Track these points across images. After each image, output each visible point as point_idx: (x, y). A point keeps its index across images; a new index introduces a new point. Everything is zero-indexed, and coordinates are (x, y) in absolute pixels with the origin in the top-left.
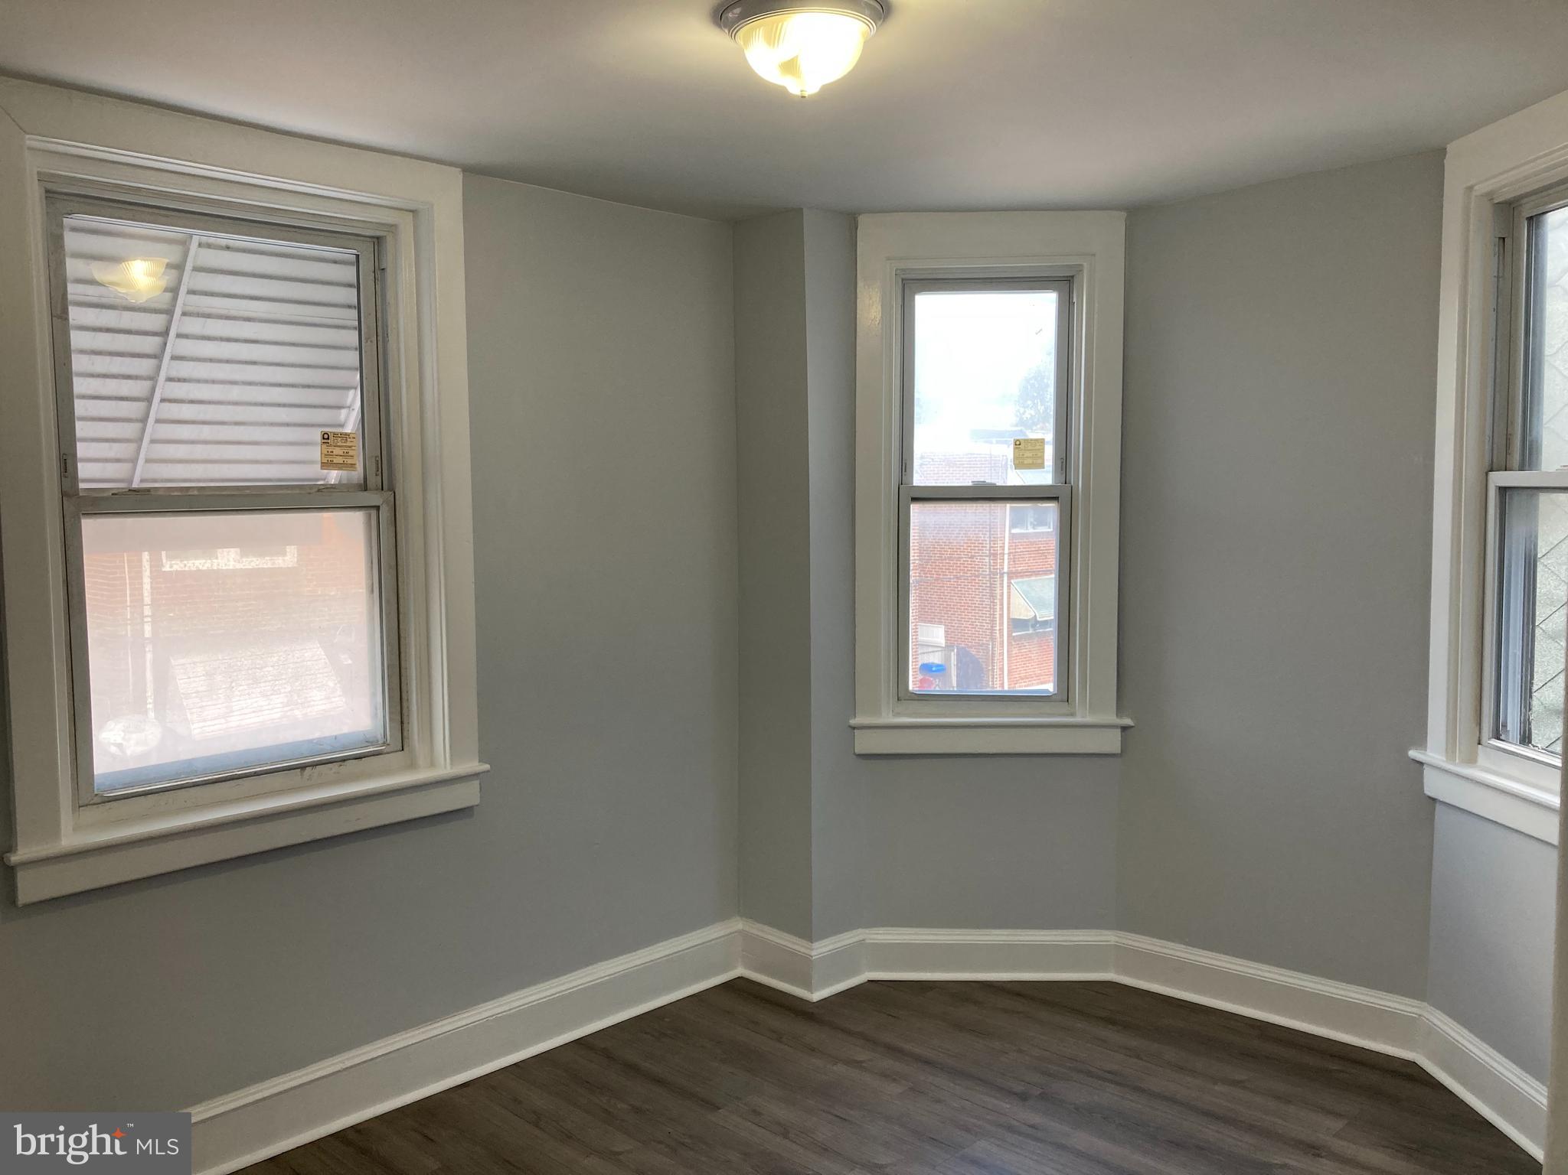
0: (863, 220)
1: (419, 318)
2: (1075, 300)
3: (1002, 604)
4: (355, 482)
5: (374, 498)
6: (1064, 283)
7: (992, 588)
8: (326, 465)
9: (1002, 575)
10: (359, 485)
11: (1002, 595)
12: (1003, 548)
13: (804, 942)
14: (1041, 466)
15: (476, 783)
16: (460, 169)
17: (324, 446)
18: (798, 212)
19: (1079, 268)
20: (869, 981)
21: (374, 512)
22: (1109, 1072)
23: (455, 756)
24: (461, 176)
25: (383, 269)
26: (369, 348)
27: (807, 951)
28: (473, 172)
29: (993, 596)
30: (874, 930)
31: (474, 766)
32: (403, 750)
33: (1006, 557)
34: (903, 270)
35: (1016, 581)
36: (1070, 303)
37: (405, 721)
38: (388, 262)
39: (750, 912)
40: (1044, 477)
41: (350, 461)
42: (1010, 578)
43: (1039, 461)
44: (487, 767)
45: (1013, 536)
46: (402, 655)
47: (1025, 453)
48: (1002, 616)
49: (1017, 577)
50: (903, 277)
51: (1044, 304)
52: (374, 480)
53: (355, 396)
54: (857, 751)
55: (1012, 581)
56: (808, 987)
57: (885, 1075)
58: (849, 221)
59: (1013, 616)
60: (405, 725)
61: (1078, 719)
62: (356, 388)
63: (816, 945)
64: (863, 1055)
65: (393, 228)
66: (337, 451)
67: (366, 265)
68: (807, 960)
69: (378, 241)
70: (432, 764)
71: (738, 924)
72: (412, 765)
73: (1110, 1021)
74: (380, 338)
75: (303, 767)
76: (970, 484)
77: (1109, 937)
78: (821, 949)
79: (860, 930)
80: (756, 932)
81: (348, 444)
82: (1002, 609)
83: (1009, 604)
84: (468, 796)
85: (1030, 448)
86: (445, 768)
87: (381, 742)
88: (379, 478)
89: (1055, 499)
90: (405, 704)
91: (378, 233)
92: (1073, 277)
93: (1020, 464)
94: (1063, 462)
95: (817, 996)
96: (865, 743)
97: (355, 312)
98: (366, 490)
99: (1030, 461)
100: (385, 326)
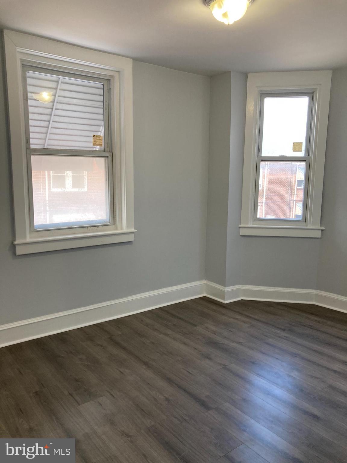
0: (250, 75)
1: (120, 103)
2: (314, 99)
3: (293, 210)
4: (102, 150)
5: (107, 154)
6: (311, 94)
7: (290, 205)
8: (94, 144)
9: (293, 201)
10: (103, 151)
11: (293, 207)
12: (294, 193)
13: (223, 287)
14: (301, 151)
15: (133, 235)
16: (131, 59)
17: (94, 139)
18: (229, 72)
19: (316, 89)
20: (242, 300)
21: (107, 158)
22: (310, 326)
23: (128, 227)
24: (132, 61)
25: (110, 89)
26: (106, 111)
27: (224, 289)
28: (135, 60)
29: (290, 208)
30: (243, 286)
31: (133, 230)
32: (114, 225)
33: (295, 196)
34: (261, 90)
35: (298, 203)
36: (313, 100)
37: (115, 217)
38: (112, 87)
39: (208, 278)
40: (301, 154)
41: (100, 144)
42: (296, 202)
43: (301, 149)
44: (136, 230)
45: (298, 189)
46: (114, 199)
47: (296, 146)
48: (293, 214)
49: (298, 202)
50: (262, 92)
51: (305, 101)
52: (107, 149)
53: (102, 129)
54: (241, 235)
55: (297, 203)
56: (224, 299)
57: (244, 322)
58: (245, 75)
59: (296, 214)
60: (115, 218)
61: (308, 227)
62: (103, 126)
63: (226, 288)
64: (238, 317)
65: (113, 77)
66: (97, 141)
67: (106, 88)
68: (224, 292)
69: (109, 80)
70: (122, 229)
71: (205, 282)
72: (117, 229)
73: (312, 314)
74: (109, 109)
75: (87, 227)
76: (279, 156)
77: (314, 292)
78: (228, 289)
79: (239, 285)
80: (210, 284)
81: (100, 139)
82: (293, 212)
83: (295, 210)
84: (131, 238)
85: (298, 145)
86: (125, 230)
87: (108, 222)
88: (108, 149)
89: (305, 161)
90: (115, 212)
91: (109, 78)
92: (314, 92)
93: (294, 150)
94: (308, 150)
95: (226, 302)
96: (243, 232)
97: (103, 103)
98: (105, 152)
99: (297, 149)
100: (110, 105)
